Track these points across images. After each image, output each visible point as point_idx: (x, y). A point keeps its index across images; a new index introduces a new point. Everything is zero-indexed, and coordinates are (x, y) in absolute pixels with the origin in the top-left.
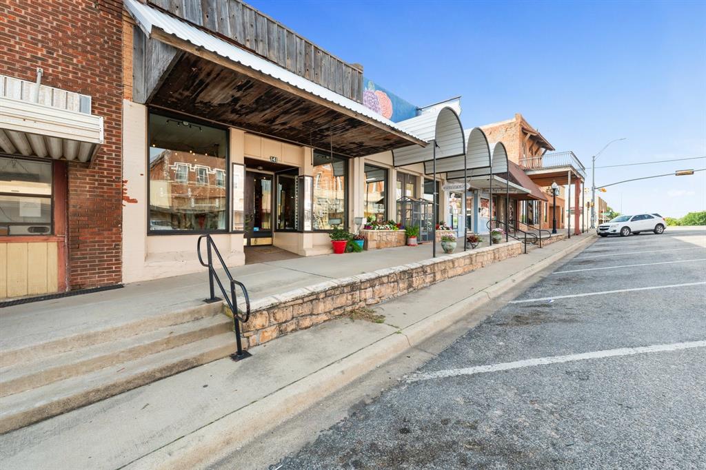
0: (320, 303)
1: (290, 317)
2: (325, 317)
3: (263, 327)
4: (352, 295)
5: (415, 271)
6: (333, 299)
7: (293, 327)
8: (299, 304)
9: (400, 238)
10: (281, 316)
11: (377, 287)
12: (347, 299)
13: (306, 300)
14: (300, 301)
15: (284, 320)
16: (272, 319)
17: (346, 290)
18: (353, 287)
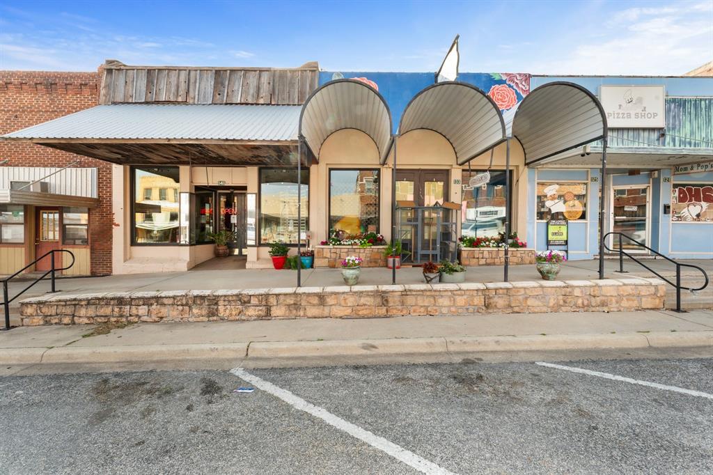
0: (82, 308)
1: (54, 313)
2: (86, 321)
3: (31, 315)
4: (120, 308)
5: (222, 298)
6: (96, 308)
7: (57, 321)
8: (63, 306)
9: (377, 257)
10: (45, 310)
11: (154, 307)
12: (113, 311)
13: (68, 303)
14: (63, 303)
15: (49, 314)
16: (39, 311)
17: (112, 302)
18: (121, 301)
